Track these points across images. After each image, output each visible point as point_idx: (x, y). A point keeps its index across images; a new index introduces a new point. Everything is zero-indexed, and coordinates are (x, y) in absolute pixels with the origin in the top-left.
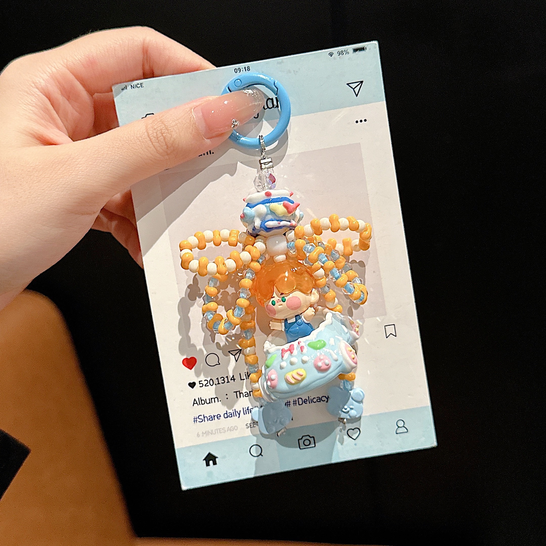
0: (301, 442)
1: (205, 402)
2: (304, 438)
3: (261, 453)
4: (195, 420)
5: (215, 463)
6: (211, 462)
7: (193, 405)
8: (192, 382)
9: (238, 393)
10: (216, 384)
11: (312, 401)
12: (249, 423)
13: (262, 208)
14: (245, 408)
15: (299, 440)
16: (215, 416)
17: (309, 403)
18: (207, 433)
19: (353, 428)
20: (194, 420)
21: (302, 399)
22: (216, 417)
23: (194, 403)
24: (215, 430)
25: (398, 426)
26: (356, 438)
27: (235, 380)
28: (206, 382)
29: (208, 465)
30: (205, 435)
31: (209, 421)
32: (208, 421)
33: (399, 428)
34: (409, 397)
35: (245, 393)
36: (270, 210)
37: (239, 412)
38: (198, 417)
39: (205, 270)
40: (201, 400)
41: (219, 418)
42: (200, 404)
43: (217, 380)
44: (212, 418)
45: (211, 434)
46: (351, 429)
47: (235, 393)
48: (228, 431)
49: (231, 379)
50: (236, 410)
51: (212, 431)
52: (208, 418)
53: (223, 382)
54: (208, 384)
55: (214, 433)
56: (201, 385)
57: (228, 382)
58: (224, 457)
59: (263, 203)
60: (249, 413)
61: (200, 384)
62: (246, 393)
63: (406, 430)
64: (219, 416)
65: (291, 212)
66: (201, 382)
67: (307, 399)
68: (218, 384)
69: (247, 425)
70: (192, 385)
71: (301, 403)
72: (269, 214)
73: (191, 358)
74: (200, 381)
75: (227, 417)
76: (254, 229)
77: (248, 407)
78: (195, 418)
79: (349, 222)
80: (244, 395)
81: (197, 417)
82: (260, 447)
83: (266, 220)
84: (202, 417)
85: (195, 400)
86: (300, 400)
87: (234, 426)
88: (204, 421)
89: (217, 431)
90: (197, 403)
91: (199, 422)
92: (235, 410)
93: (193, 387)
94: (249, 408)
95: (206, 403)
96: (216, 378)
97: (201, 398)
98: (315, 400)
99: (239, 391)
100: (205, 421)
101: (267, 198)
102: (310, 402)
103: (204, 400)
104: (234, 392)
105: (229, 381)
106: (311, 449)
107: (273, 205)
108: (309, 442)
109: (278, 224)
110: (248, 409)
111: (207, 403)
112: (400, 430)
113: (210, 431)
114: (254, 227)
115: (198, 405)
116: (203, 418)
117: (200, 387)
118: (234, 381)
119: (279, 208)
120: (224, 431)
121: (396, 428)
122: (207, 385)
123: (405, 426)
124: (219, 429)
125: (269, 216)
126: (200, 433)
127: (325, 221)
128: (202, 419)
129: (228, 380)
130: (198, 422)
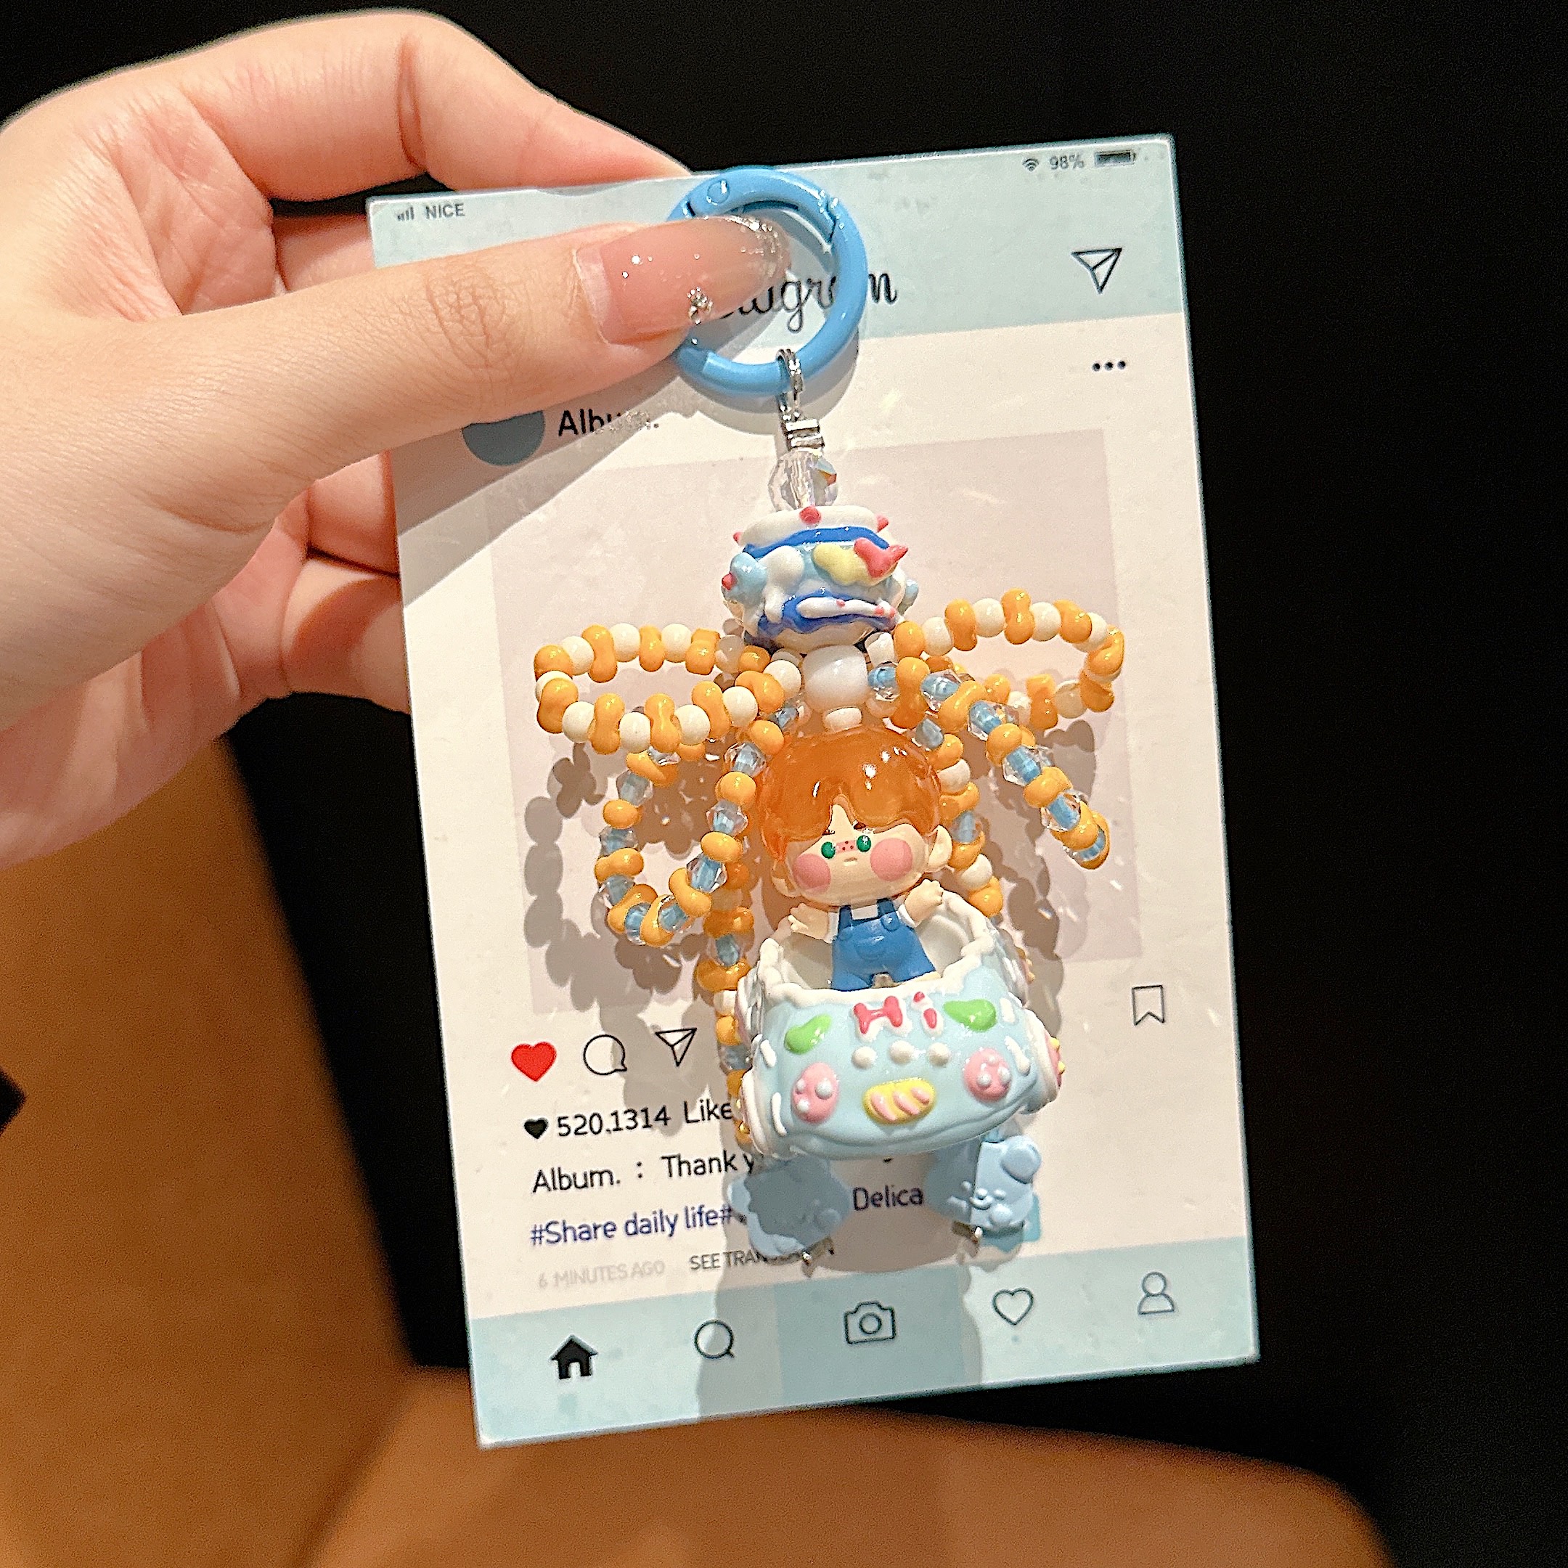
0: (854, 1322)
1: (573, 1183)
2: (863, 1312)
3: (730, 1347)
4: (537, 1235)
5: (586, 1372)
6: (575, 1368)
7: (535, 1191)
8: (536, 1118)
9: (674, 1162)
10: (611, 1129)
11: (897, 1200)
12: (700, 1255)
13: (791, 558)
14: (693, 1208)
15: (846, 1316)
16: (599, 1226)
17: (888, 1205)
18: (568, 1278)
19: (1012, 1290)
20: (532, 1235)
21: (865, 1192)
22: (600, 1231)
23: (537, 1185)
24: (595, 1270)
25: (1145, 1290)
26: (1019, 1321)
27: (669, 1122)
28: (580, 1121)
29: (564, 1374)
30: (562, 1284)
31: (579, 1240)
32: (575, 1240)
33: (1149, 1299)
34: (1188, 1205)
35: (696, 1162)
36: (814, 563)
37: (672, 1220)
38: (547, 1227)
39: (614, 735)
40: (561, 1177)
41: (609, 1233)
42: (555, 1188)
43: (614, 1116)
44: (587, 1233)
45: (583, 1281)
46: (1007, 1292)
47: (666, 1161)
48: (633, 1274)
49: (657, 1119)
50: (664, 1214)
51: (585, 1272)
52: (578, 1232)
53: (632, 1124)
54: (587, 1128)
55: (591, 1278)
56: (564, 1130)
57: (647, 1126)
58: (616, 1354)
59: (793, 541)
60: (701, 1225)
61: (560, 1126)
62: (700, 1164)
63: (1168, 1303)
64: (609, 1227)
65: (879, 574)
66: (563, 1122)
67: (883, 1193)
68: (615, 1130)
69: (695, 1260)
70: (537, 1128)
71: (861, 1203)
72: (811, 577)
73: (538, 1045)
74: (560, 1119)
75: (635, 1233)
76: (764, 622)
77: (701, 1207)
78: (538, 1229)
79: (1062, 618)
80: (692, 1169)
81: (544, 1228)
82: (730, 1332)
83: (801, 593)
84: (559, 1229)
85: (540, 1174)
86: (861, 1195)
87: (653, 1262)
88: (562, 1240)
89: (602, 1272)
90: (545, 1184)
91: (548, 1241)
92: (661, 1213)
93: (537, 1136)
94: (703, 1209)
95: (573, 1186)
96: (612, 1112)
97: (559, 1169)
98: (905, 1199)
99: (679, 1157)
100: (565, 1241)
101: (808, 529)
102: (891, 1202)
103: (568, 1177)
104: (663, 1158)
105: (650, 1123)
106: (881, 1344)
107: (824, 548)
108: (876, 1324)
109: (838, 608)
110: (700, 1213)
111: (576, 1186)
112: (1152, 1305)
113: (580, 1273)
114: (764, 616)
115: (550, 1190)
116: (562, 1233)
117: (561, 1135)
118: (666, 1124)
119: (843, 557)
120: (622, 1275)
121: (1141, 1298)
122: (580, 1131)
123: (1167, 1292)
124: (608, 1268)
125: (810, 581)
126: (550, 1279)
127: (989, 609)
128: (557, 1234)
129: (647, 1121)
130: (544, 1240)
